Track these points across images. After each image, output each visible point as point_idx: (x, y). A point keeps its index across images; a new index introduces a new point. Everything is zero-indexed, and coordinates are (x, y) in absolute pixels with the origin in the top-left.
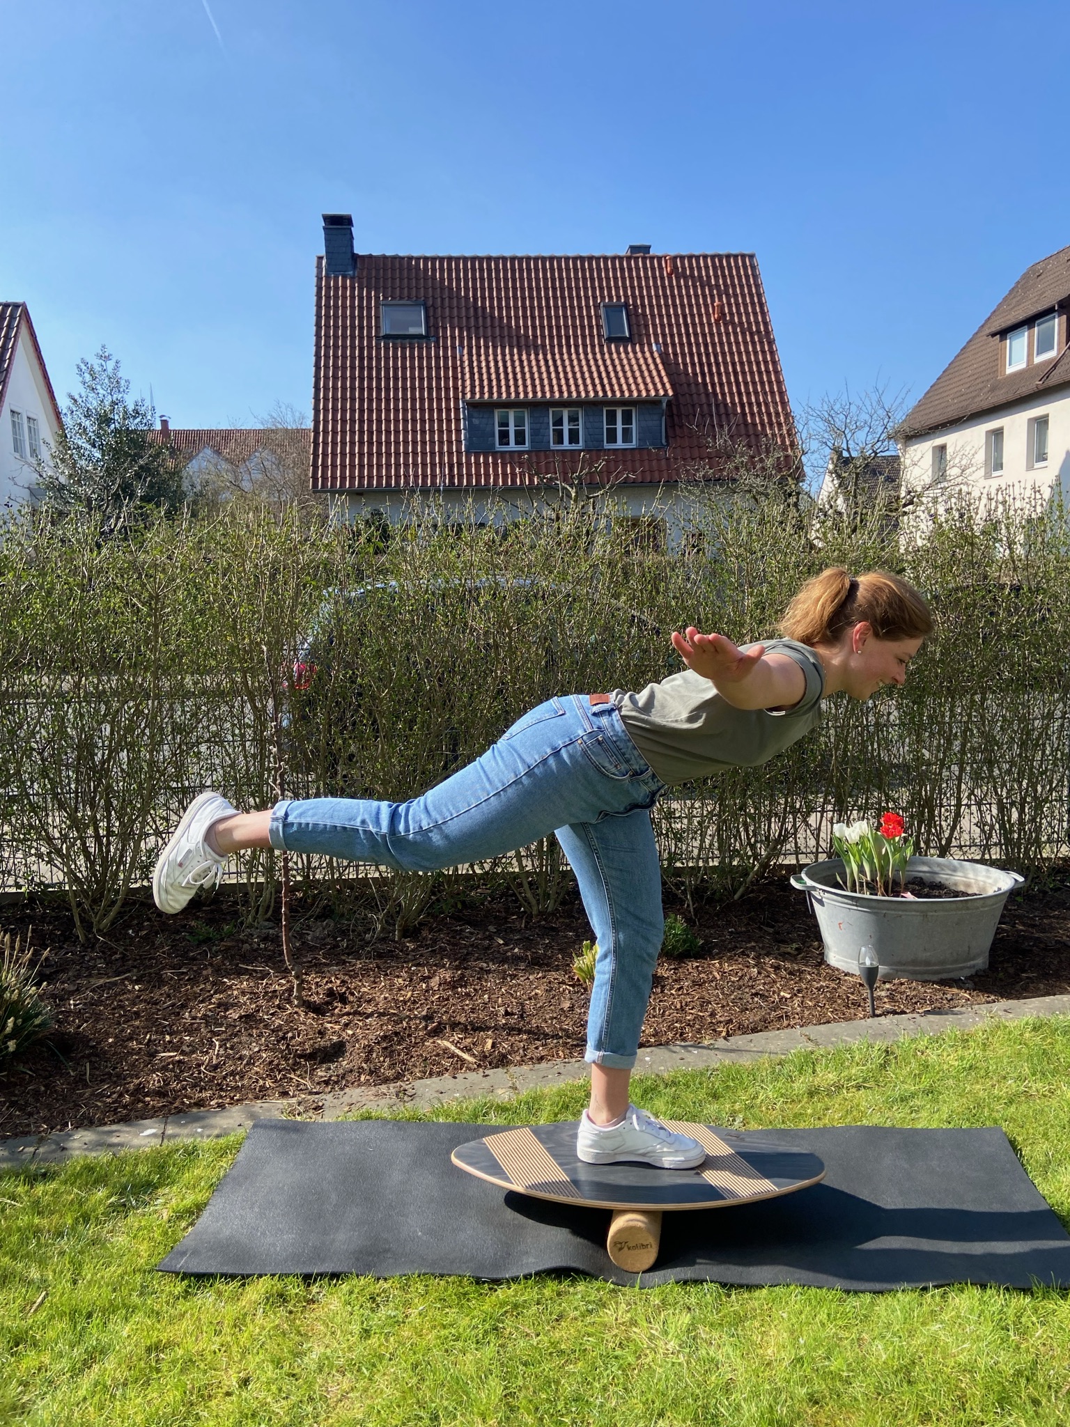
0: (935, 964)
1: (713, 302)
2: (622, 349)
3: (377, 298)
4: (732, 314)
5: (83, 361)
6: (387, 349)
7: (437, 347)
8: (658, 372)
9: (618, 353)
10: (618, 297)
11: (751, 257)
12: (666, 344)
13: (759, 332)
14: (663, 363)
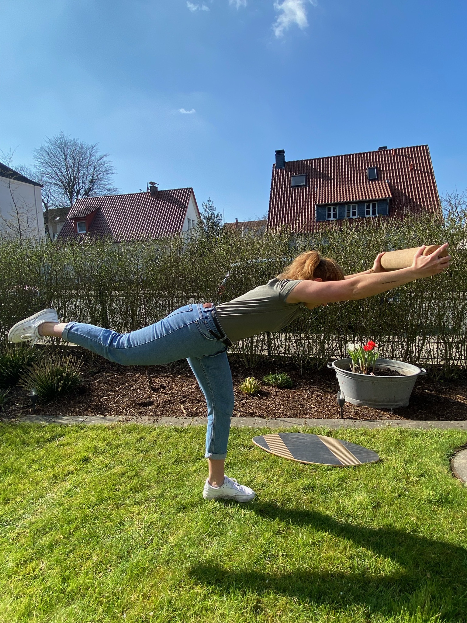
0: (379, 402)
1: (410, 163)
2: (374, 183)
3: (291, 174)
4: (417, 167)
5: (204, 202)
6: (293, 190)
7: (309, 188)
8: (387, 189)
9: (372, 184)
10: (374, 165)
11: (426, 146)
12: (391, 180)
13: (428, 172)
14: (389, 186)
